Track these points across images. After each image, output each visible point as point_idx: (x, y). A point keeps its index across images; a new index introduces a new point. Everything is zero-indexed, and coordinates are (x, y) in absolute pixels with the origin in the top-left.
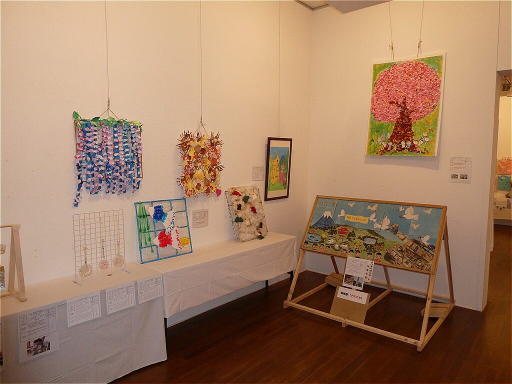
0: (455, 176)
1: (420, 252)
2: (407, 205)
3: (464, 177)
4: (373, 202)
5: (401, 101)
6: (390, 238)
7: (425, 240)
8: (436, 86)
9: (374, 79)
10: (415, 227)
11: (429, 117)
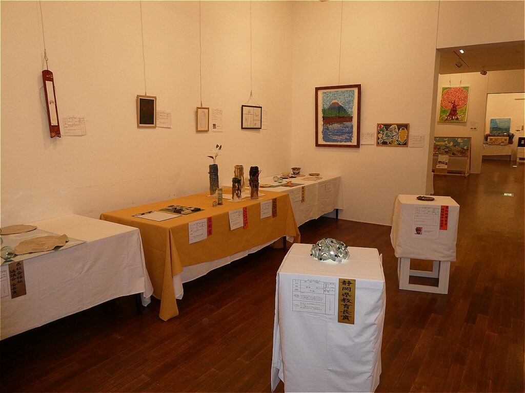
0: (472, 129)
1: (464, 151)
2: (458, 138)
3: (475, 129)
4: (446, 138)
5: (453, 101)
6: (453, 148)
7: (465, 148)
8: (466, 97)
9: (443, 92)
10: (462, 144)
11: (464, 108)
